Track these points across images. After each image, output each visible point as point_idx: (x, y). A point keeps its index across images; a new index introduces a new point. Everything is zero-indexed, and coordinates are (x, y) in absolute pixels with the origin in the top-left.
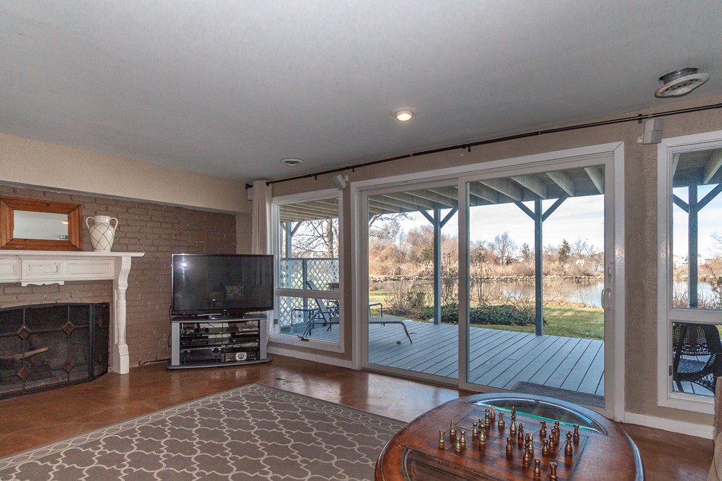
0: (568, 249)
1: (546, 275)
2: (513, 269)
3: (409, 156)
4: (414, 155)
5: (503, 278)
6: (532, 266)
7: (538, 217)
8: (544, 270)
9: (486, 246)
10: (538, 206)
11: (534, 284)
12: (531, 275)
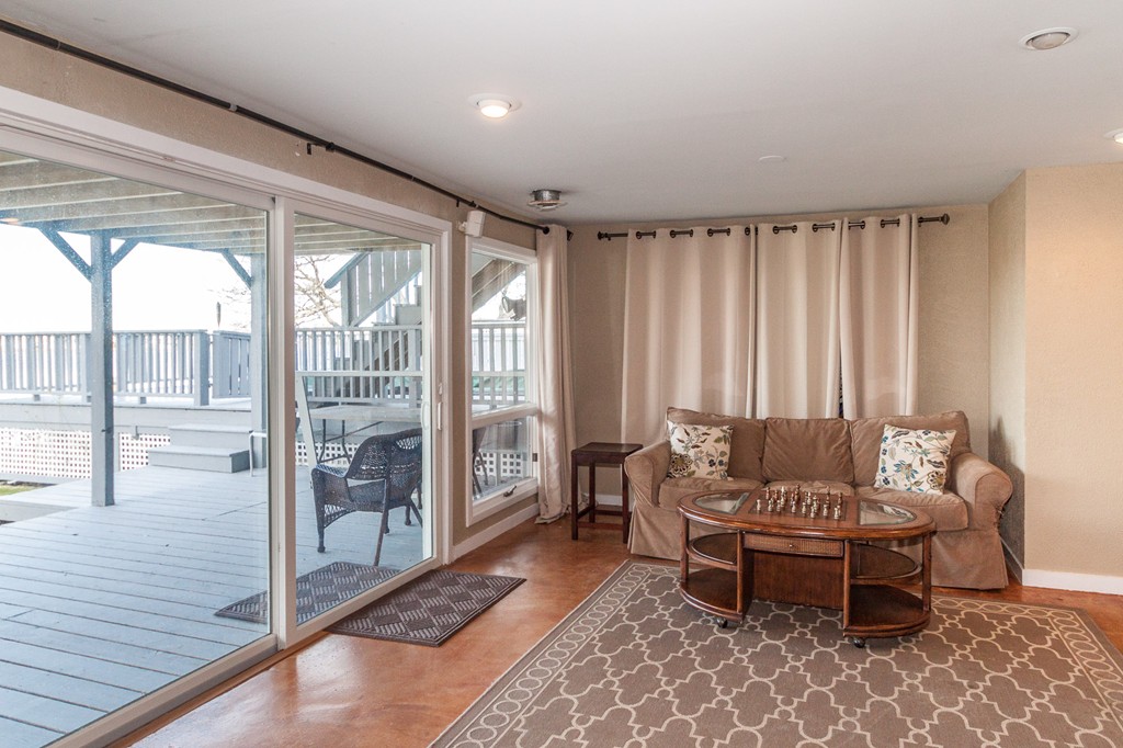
3: (226, 106)
4: (240, 110)
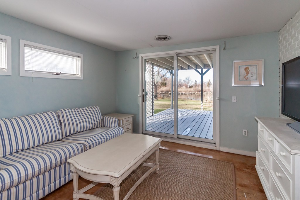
0: (210, 82)
1: (205, 91)
2: (193, 89)
5: (190, 93)
6: (200, 88)
7: (202, 74)
8: (204, 90)
9: (182, 81)
10: (202, 71)
11: (201, 95)
12: (200, 92)
